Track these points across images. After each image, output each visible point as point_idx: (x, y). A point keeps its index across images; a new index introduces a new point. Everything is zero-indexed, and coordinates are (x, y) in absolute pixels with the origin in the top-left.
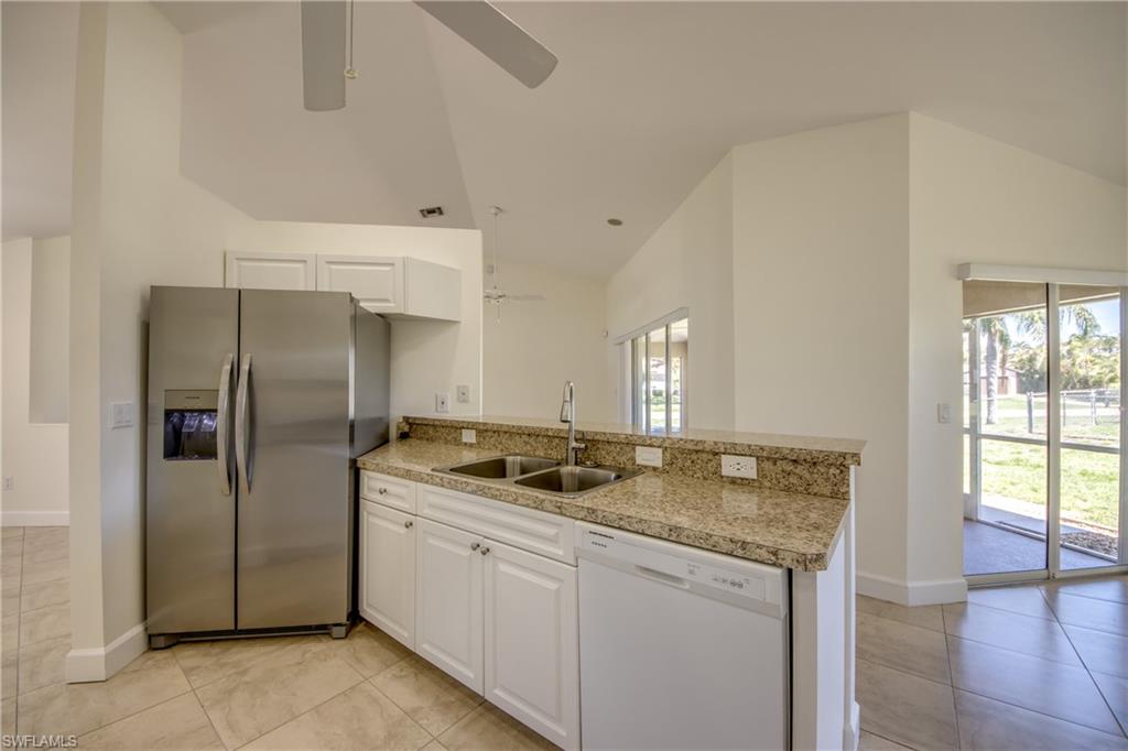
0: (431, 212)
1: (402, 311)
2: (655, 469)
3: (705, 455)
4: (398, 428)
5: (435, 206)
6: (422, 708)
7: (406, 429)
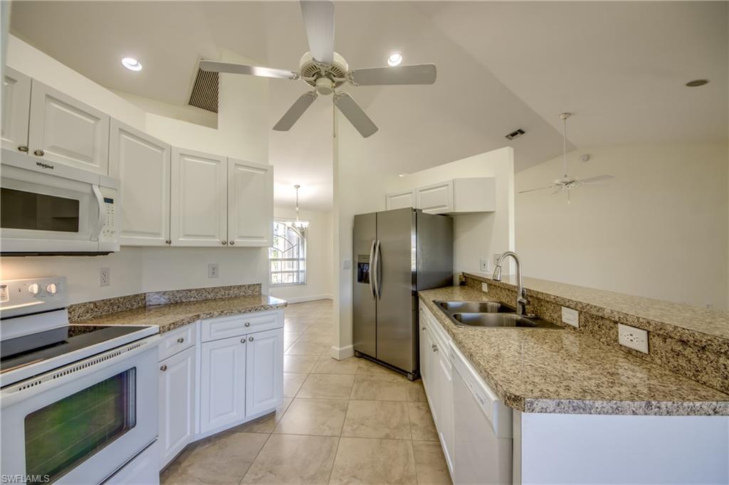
0: (514, 135)
1: (453, 211)
2: (575, 328)
3: (607, 322)
4: (460, 279)
5: (516, 130)
6: (417, 425)
7: (464, 280)
